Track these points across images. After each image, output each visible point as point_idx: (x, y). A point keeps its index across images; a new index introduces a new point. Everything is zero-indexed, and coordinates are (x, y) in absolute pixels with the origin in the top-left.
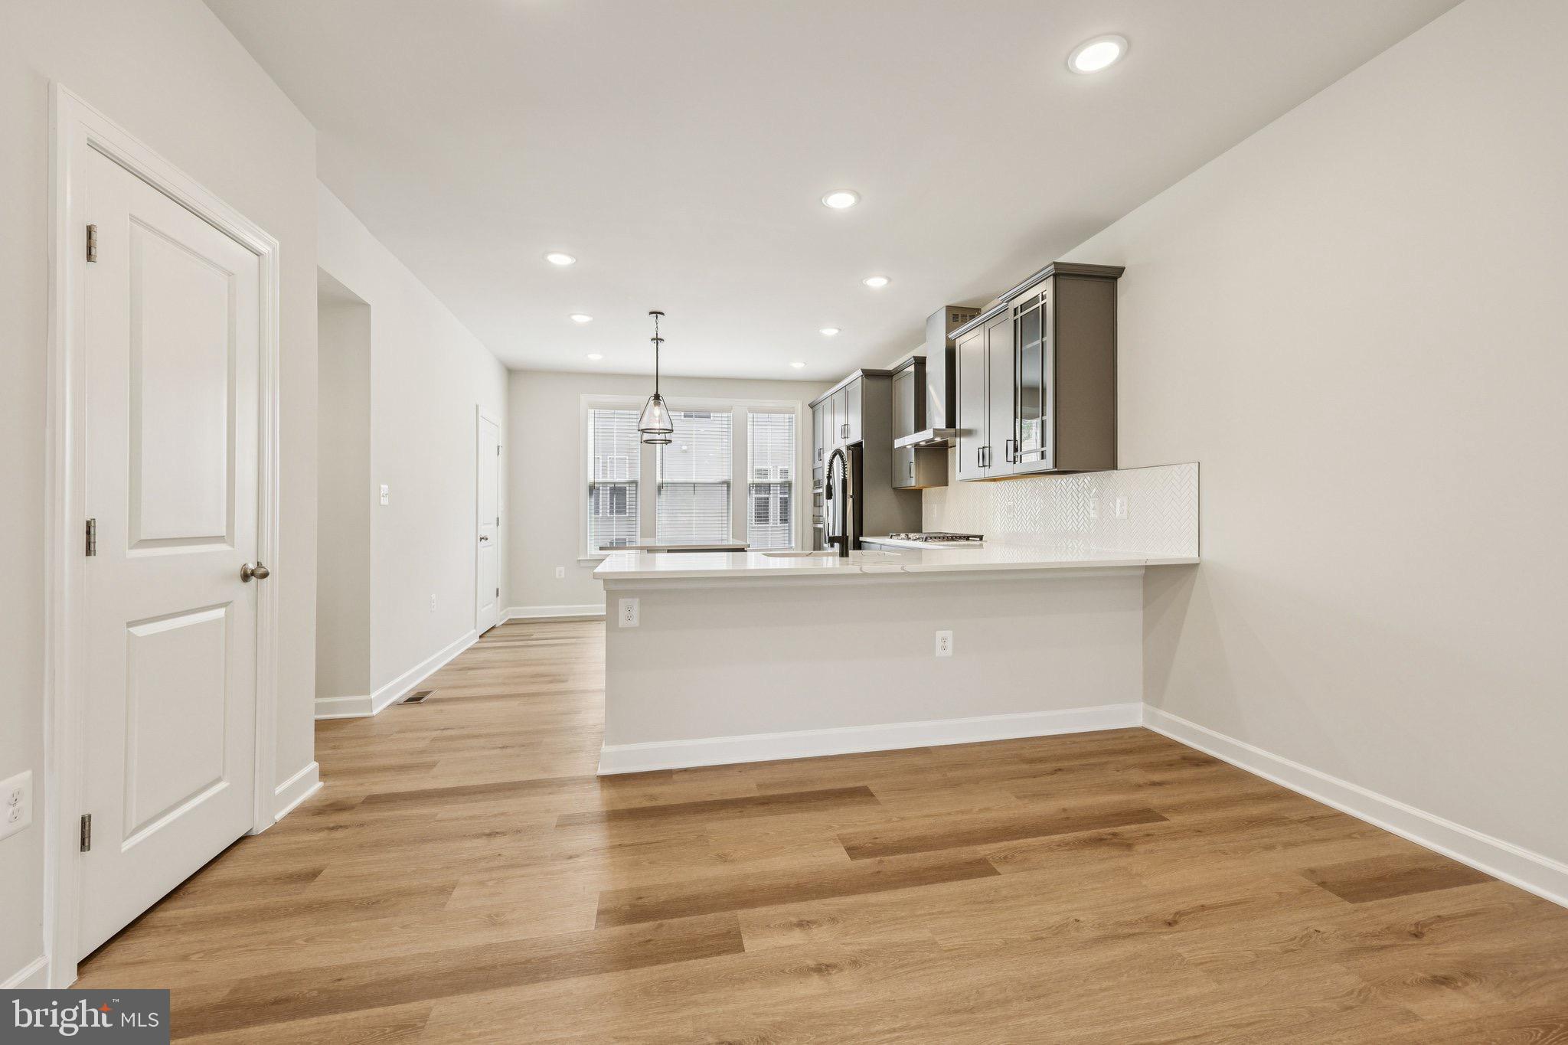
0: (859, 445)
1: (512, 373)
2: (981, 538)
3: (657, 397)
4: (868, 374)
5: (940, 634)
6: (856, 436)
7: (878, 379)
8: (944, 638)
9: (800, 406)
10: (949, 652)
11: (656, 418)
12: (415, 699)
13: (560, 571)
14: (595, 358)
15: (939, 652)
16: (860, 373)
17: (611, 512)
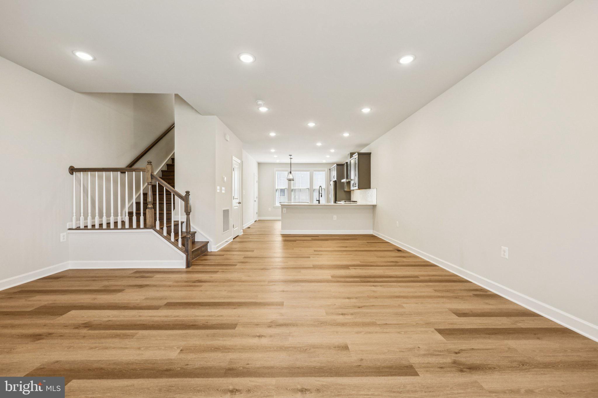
0: (336, 181)
1: (259, 164)
2: (357, 202)
3: (291, 172)
4: (338, 165)
5: (334, 216)
6: (335, 179)
7: (340, 166)
8: (335, 217)
9: (326, 169)
10: (336, 219)
11: (291, 177)
12: (249, 228)
13: (270, 209)
14: (278, 161)
15: (334, 219)
16: (336, 165)
17: (281, 196)
